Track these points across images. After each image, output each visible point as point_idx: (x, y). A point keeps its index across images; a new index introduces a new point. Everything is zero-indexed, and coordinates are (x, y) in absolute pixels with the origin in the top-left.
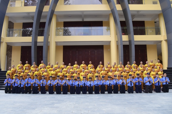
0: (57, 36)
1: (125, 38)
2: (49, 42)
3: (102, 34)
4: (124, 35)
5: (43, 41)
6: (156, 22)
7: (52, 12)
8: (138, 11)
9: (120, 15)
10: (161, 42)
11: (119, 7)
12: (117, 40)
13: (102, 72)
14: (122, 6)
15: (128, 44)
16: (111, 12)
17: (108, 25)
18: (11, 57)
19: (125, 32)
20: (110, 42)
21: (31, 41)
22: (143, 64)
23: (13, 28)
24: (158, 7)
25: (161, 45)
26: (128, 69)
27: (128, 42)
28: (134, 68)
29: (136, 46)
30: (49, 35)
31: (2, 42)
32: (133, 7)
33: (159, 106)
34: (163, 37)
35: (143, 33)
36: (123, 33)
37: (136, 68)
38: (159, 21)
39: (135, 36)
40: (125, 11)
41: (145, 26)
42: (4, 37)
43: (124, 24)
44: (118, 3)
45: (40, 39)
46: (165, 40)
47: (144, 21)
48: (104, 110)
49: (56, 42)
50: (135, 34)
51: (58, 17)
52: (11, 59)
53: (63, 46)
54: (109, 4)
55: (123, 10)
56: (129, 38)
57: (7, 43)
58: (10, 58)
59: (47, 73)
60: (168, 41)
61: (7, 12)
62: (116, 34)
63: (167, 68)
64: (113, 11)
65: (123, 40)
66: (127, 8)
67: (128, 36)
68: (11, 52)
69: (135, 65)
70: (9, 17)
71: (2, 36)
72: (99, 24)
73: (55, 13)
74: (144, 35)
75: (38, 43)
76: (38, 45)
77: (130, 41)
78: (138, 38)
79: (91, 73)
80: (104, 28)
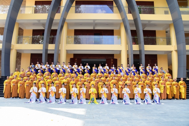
0: (67, 44)
1: (136, 47)
2: (60, 50)
3: (113, 43)
4: (134, 44)
5: (54, 49)
6: (167, 32)
7: (64, 20)
8: (149, 21)
9: (131, 25)
10: (171, 52)
11: (130, 17)
12: (128, 50)
13: (113, 81)
15: (138, 53)
16: (122, 21)
17: (119, 34)
18: (20, 64)
20: (120, 51)
21: (42, 49)
22: (152, 74)
23: (22, 34)
24: (169, 18)
25: (171, 55)
26: (138, 78)
27: (139, 52)
28: (143, 78)
29: (146, 55)
30: (60, 43)
31: (12, 49)
32: (144, 17)
33: (163, 113)
34: (173, 47)
35: (154, 42)
36: (134, 42)
37: (145, 78)
38: (170, 31)
40: (136, 21)
41: (156, 36)
42: (13, 44)
43: (134, 33)
44: (130, 12)
45: (51, 47)
46: (176, 51)
47: (155, 31)
48: (113, 115)
49: (67, 51)
51: (68, 25)
52: (20, 66)
53: (74, 54)
54: (120, 13)
55: (134, 20)
56: (140, 47)
57: (17, 50)
58: (18, 65)
59: (58, 81)
60: (178, 51)
61: (17, 19)
62: (127, 43)
63: (177, 78)
64: (124, 20)
65: (134, 49)
66: (138, 18)
67: (138, 45)
68: (20, 59)
69: (145, 75)
70: (19, 24)
71: (12, 43)
72: (110, 33)
73: (66, 21)
74: (155, 45)
75: (48, 51)
76: (49, 52)
77: (140, 51)
78: (149, 48)
79: (101, 82)
80: (115, 37)
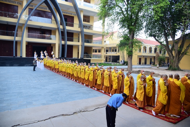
1: (63, 42)
3: (51, 39)
6: (79, 34)
9: (61, 30)
10: (79, 46)
11: (61, 27)
12: (59, 43)
14: (63, 27)
17: (55, 34)
19: (63, 39)
20: (55, 44)
24: (79, 30)
32: (68, 28)
34: (80, 44)
35: (72, 40)
39: (68, 42)
40: (64, 29)
41: (73, 37)
43: (63, 33)
44: (61, 24)
47: (73, 33)
50: (68, 40)
54: (56, 24)
56: (65, 42)
60: (82, 46)
62: (59, 40)
63: (80, 58)
64: (58, 29)
72: (50, 32)
77: (65, 44)
78: (69, 43)
80: (52, 36)
